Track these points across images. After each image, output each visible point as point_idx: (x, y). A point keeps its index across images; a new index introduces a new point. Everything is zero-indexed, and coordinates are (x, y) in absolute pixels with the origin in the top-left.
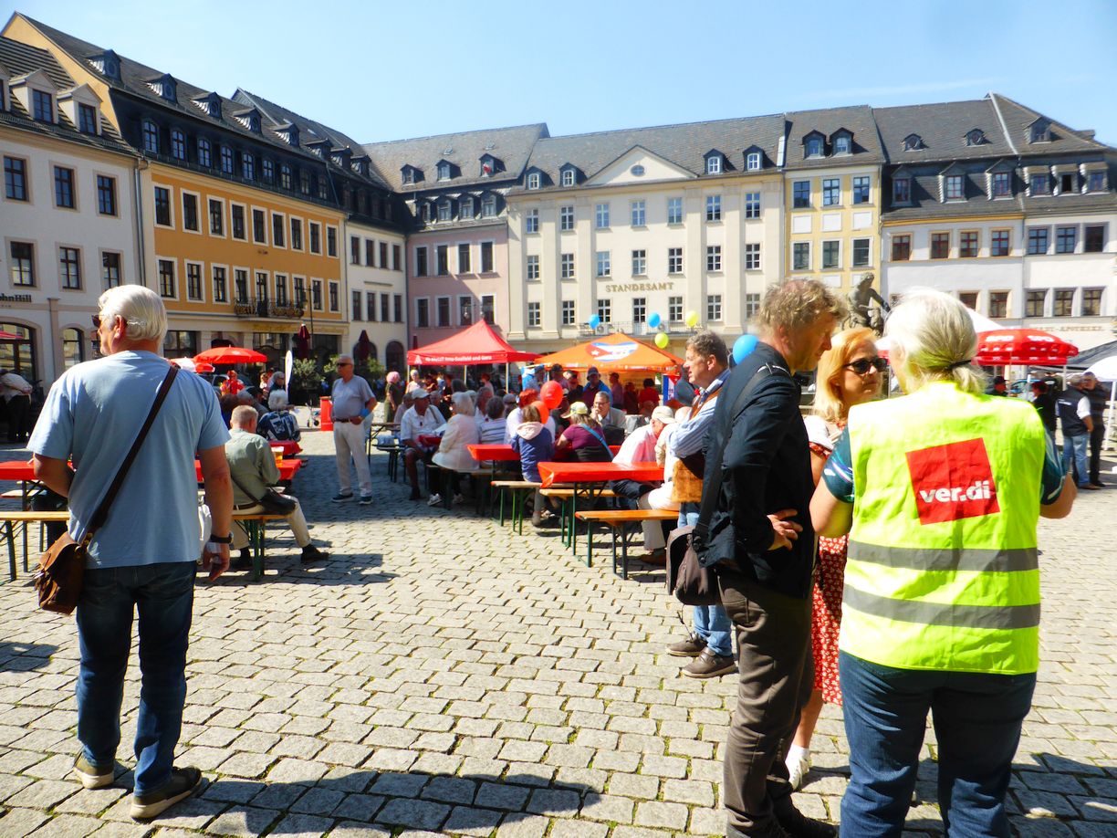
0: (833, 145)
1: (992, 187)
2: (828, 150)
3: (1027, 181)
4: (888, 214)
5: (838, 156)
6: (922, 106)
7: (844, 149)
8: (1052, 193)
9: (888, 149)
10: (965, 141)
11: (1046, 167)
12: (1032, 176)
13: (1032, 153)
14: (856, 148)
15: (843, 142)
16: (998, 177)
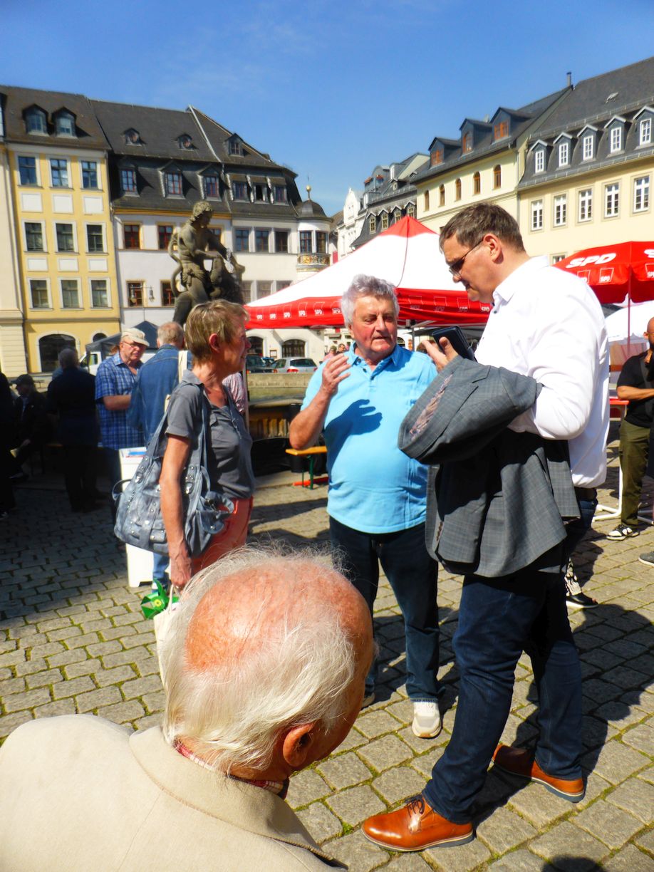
0: (55, 123)
1: (204, 187)
2: (51, 129)
3: (230, 187)
4: (117, 201)
5: (62, 136)
6: (135, 107)
7: (68, 131)
8: (250, 200)
9: (110, 139)
10: (177, 144)
11: (243, 175)
12: (233, 182)
13: (232, 162)
14: (79, 132)
15: (66, 123)
16: (208, 179)
